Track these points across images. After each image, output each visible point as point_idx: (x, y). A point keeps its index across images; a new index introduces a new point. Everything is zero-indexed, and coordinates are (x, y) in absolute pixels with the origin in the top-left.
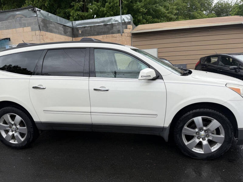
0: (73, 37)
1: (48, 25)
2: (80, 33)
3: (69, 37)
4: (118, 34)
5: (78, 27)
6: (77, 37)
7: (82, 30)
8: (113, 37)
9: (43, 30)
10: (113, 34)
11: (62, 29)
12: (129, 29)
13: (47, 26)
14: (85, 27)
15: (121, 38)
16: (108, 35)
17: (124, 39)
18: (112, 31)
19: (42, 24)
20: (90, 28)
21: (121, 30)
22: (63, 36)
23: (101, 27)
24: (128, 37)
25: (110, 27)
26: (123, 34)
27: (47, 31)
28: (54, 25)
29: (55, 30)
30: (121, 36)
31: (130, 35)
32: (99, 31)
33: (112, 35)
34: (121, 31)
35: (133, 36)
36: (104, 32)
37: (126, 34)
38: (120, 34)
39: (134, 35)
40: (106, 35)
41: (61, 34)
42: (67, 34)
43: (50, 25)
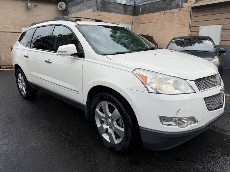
0: (133, 16)
1: (107, 6)
2: (141, 11)
3: (129, 16)
4: (176, 9)
5: (139, 5)
6: (138, 15)
7: (142, 8)
8: (171, 13)
9: (101, 10)
10: (172, 9)
11: (122, 8)
12: (190, 2)
13: (105, 7)
14: (145, 5)
15: (179, 14)
16: (165, 11)
17: (182, 15)
18: (171, 6)
19: (100, 5)
20: (149, 5)
21: (180, 4)
22: (122, 15)
23: (160, 3)
24: (187, 12)
25: (169, 2)
26: (182, 8)
27: (105, 11)
28: (114, 5)
29: (114, 10)
30: (179, 11)
31: (190, 9)
32: (158, 7)
33: (170, 10)
34: (180, 6)
35: (193, 11)
36: (162, 8)
37: (185, 8)
38: (178, 9)
39: (195, 9)
40: (164, 12)
41: (120, 13)
42: (128, 12)
43: (109, 5)
